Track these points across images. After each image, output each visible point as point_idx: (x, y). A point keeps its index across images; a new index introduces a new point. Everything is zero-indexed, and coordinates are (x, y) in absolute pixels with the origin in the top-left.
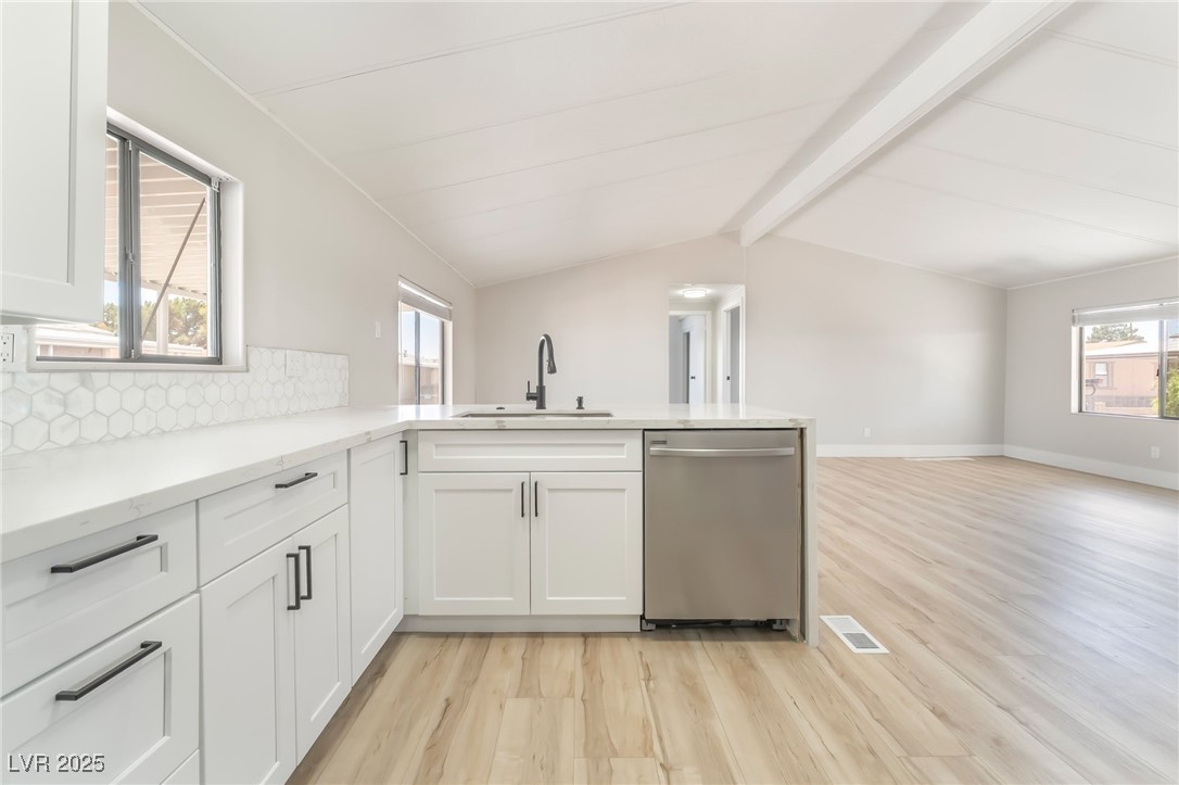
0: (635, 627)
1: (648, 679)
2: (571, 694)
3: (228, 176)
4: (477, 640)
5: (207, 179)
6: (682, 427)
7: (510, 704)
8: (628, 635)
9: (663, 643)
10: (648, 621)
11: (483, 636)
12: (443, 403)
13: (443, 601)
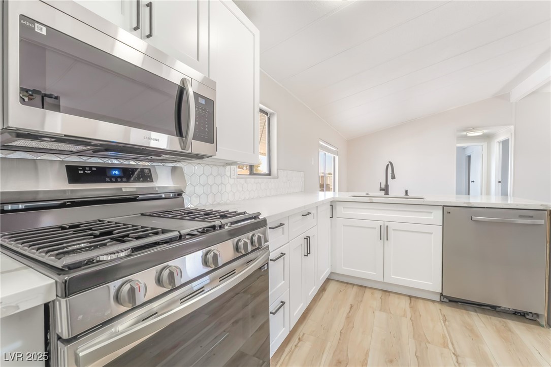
0: (437, 298)
1: (445, 320)
2: (405, 315)
3: (272, 111)
4: (360, 288)
5: (266, 113)
6: (467, 206)
7: (377, 313)
8: (433, 301)
9: (453, 309)
10: (445, 297)
11: (363, 287)
12: (334, 191)
13: (346, 269)
